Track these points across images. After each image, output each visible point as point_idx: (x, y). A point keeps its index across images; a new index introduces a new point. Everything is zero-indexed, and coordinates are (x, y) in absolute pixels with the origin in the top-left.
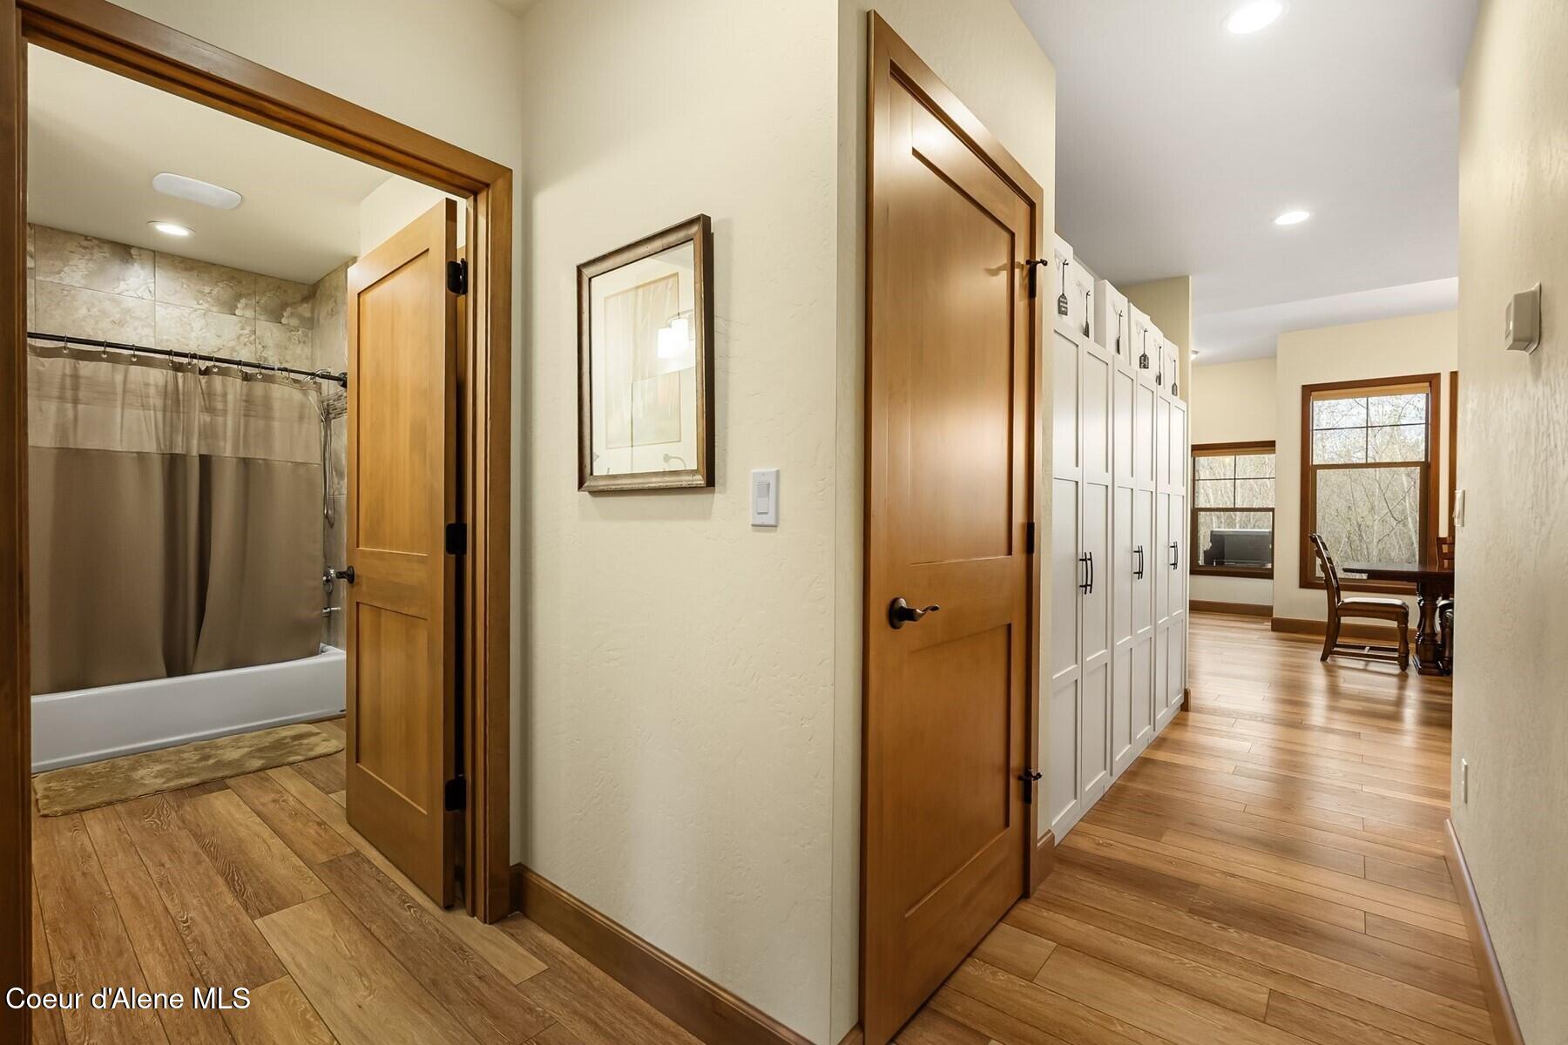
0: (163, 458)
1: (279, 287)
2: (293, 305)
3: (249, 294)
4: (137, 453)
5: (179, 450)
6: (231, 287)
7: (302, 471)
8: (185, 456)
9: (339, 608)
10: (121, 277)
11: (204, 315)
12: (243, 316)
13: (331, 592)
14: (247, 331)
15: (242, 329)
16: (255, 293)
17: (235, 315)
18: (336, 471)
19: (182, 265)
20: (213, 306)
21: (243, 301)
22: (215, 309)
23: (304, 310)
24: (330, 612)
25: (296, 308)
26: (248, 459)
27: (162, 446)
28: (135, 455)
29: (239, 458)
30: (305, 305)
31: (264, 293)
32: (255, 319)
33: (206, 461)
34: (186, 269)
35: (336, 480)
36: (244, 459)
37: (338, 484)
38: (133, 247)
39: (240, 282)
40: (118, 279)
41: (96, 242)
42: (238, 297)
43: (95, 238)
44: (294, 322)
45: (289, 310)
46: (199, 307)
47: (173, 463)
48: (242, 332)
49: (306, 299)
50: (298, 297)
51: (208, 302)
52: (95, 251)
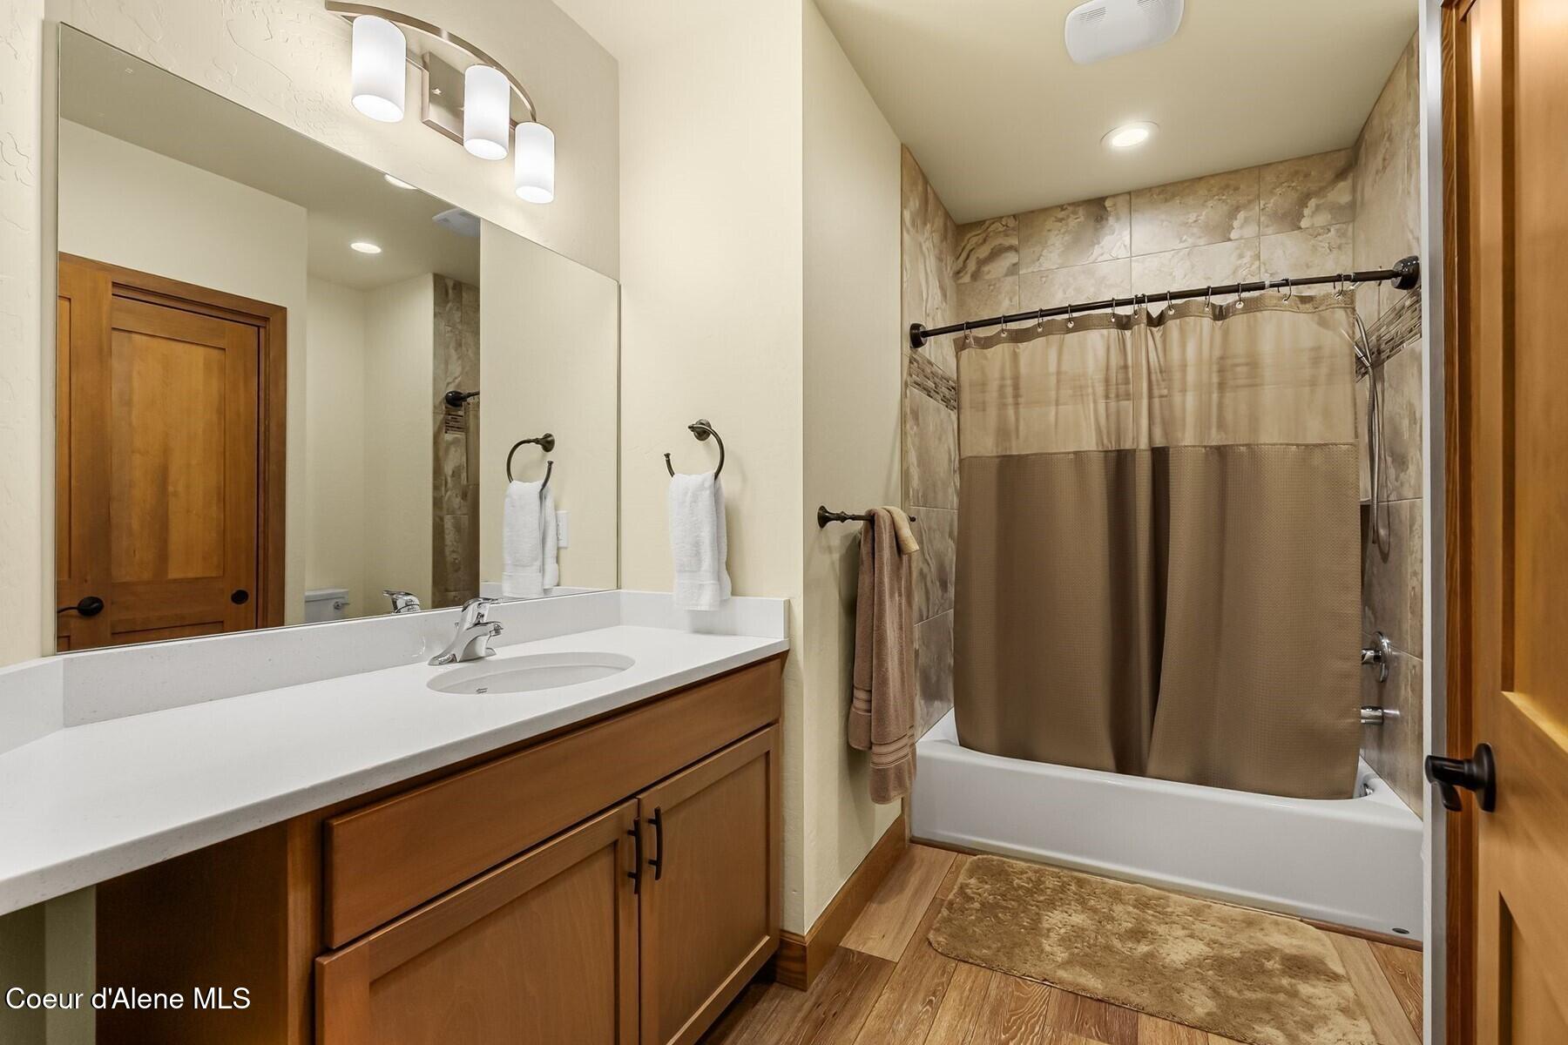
0: (1105, 457)
1: (1297, 173)
2: (1320, 192)
3: (1250, 202)
4: (1075, 453)
5: (1128, 445)
6: (1224, 201)
7: (1318, 459)
8: (1135, 450)
9: (1398, 713)
10: (1095, 241)
11: (1188, 254)
12: (1241, 238)
13: (1384, 681)
14: (1246, 260)
15: (1241, 256)
16: (1258, 197)
17: (1230, 240)
18: (1392, 455)
19: (1161, 196)
20: (1200, 237)
21: (1241, 215)
22: (1202, 242)
23: (1341, 194)
24: (1383, 717)
25: (1325, 196)
26: (1225, 446)
27: (1105, 441)
28: (1072, 456)
29: (1211, 447)
30: (1342, 184)
31: (1272, 192)
32: (1258, 236)
33: (1160, 457)
34: (1166, 200)
35: (1392, 472)
36: (1218, 448)
37: (1397, 480)
38: (1107, 197)
39: (1236, 189)
40: (1093, 244)
41: (1070, 208)
42: (1233, 214)
43: (1069, 204)
44: (1322, 219)
45: (1313, 203)
46: (1182, 245)
47: (1120, 462)
48: (1240, 262)
49: (1341, 175)
50: (1329, 175)
51: (1193, 234)
52: (1070, 219)
